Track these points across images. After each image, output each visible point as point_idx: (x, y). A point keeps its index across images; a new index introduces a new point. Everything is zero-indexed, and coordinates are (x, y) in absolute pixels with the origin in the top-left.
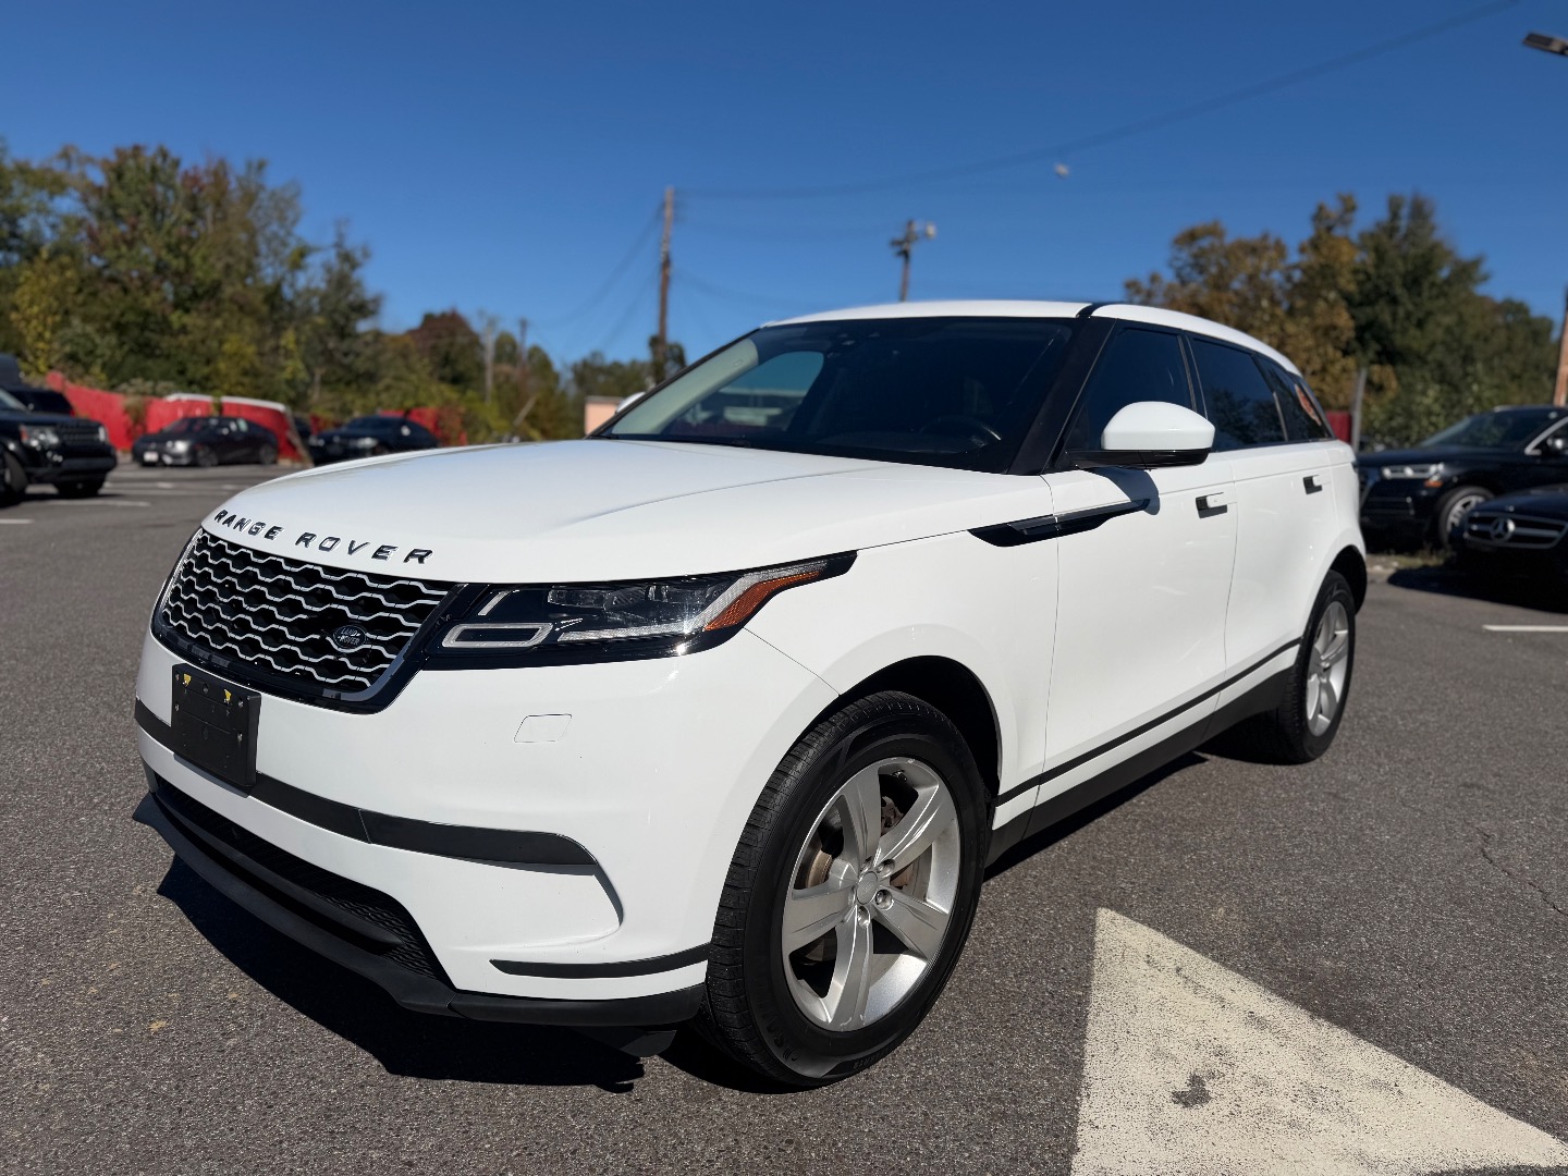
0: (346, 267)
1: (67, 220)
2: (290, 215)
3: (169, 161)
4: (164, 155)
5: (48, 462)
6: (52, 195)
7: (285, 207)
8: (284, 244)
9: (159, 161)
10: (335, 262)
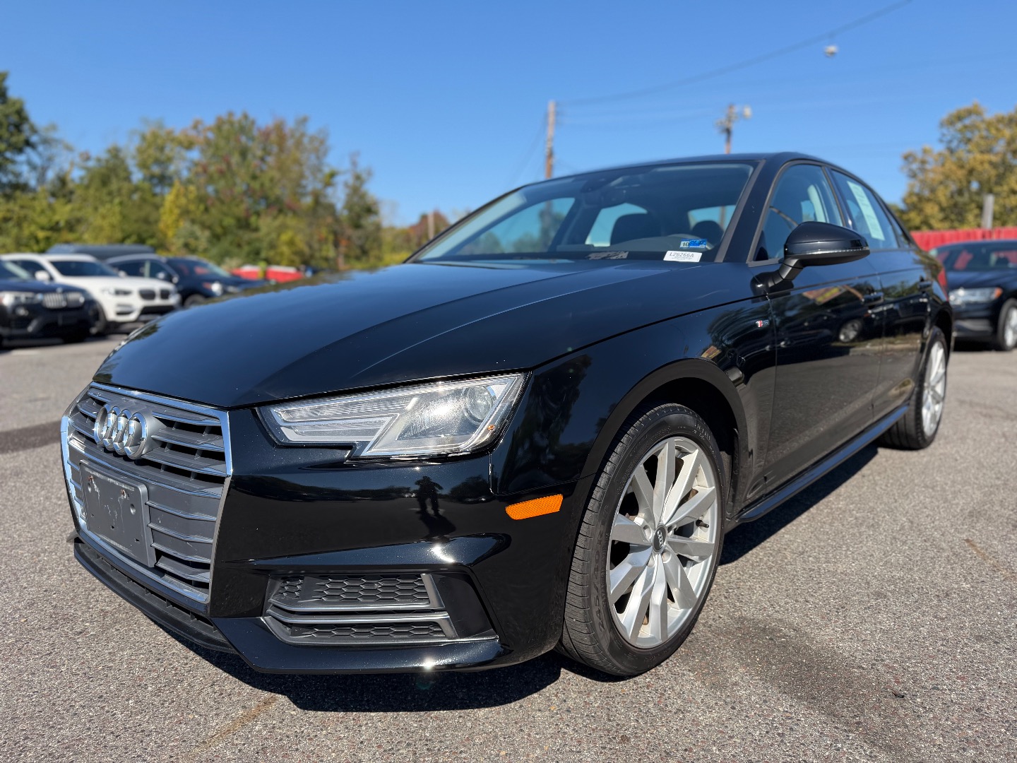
0: (358, 183)
1: (196, 164)
2: (322, 151)
3: (249, 121)
4: (246, 117)
6: (187, 150)
7: (320, 146)
8: (320, 170)
9: (243, 121)
10: (351, 180)
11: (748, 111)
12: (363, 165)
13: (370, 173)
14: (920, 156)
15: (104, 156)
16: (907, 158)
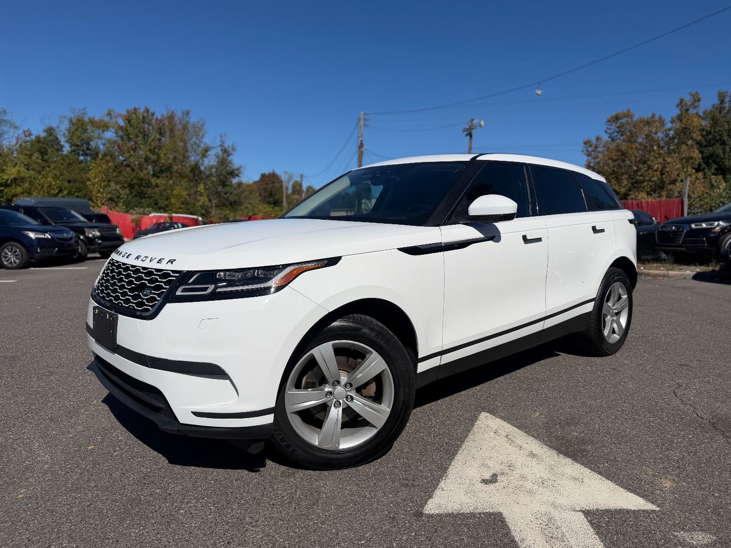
0: (225, 155)
1: (109, 141)
2: (201, 134)
3: (150, 113)
4: (147, 111)
5: (96, 243)
6: (103, 131)
7: (199, 130)
8: (199, 146)
9: (146, 114)
10: (220, 153)
11: (482, 123)
12: (228, 143)
14: (594, 142)
15: (43, 135)
16: (585, 143)
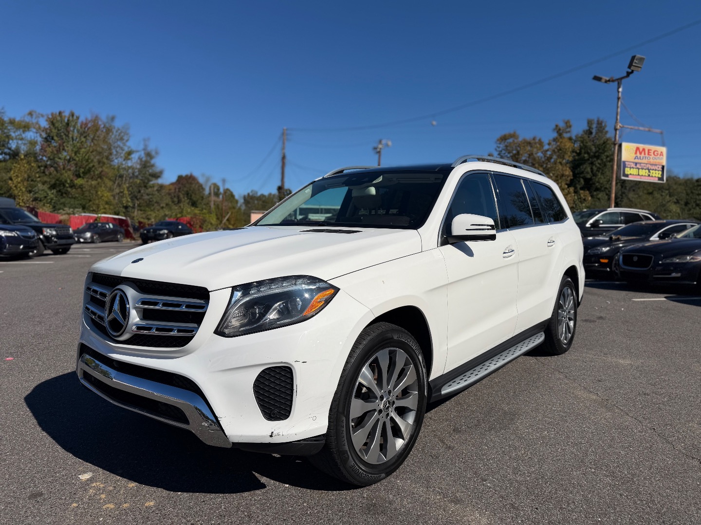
0: (149, 159)
1: (30, 141)
2: (125, 138)
3: (75, 117)
4: (72, 114)
6: (24, 132)
7: (123, 135)
8: (122, 149)
9: (71, 118)
10: (143, 156)
11: (390, 143)
12: (151, 147)
13: (157, 153)
